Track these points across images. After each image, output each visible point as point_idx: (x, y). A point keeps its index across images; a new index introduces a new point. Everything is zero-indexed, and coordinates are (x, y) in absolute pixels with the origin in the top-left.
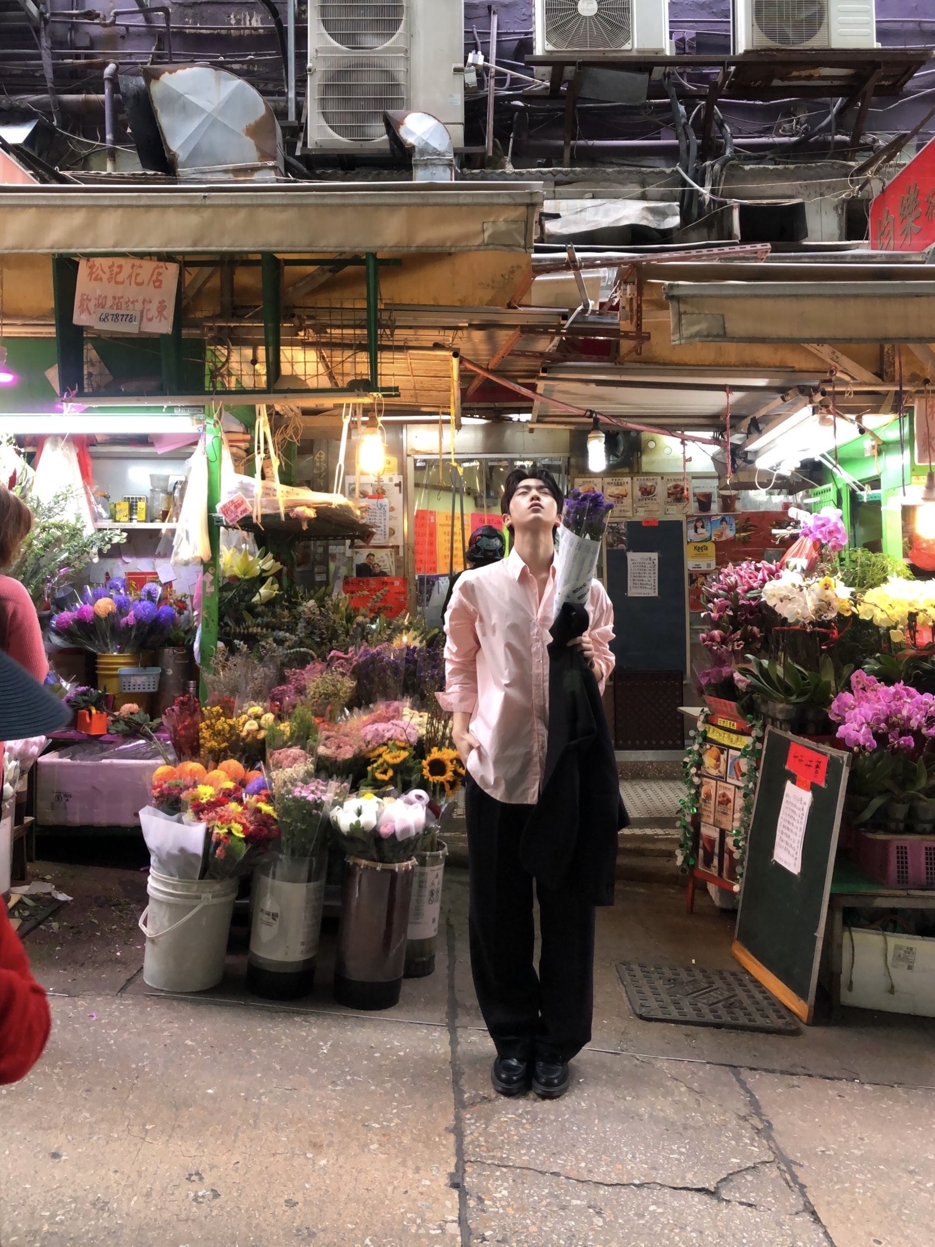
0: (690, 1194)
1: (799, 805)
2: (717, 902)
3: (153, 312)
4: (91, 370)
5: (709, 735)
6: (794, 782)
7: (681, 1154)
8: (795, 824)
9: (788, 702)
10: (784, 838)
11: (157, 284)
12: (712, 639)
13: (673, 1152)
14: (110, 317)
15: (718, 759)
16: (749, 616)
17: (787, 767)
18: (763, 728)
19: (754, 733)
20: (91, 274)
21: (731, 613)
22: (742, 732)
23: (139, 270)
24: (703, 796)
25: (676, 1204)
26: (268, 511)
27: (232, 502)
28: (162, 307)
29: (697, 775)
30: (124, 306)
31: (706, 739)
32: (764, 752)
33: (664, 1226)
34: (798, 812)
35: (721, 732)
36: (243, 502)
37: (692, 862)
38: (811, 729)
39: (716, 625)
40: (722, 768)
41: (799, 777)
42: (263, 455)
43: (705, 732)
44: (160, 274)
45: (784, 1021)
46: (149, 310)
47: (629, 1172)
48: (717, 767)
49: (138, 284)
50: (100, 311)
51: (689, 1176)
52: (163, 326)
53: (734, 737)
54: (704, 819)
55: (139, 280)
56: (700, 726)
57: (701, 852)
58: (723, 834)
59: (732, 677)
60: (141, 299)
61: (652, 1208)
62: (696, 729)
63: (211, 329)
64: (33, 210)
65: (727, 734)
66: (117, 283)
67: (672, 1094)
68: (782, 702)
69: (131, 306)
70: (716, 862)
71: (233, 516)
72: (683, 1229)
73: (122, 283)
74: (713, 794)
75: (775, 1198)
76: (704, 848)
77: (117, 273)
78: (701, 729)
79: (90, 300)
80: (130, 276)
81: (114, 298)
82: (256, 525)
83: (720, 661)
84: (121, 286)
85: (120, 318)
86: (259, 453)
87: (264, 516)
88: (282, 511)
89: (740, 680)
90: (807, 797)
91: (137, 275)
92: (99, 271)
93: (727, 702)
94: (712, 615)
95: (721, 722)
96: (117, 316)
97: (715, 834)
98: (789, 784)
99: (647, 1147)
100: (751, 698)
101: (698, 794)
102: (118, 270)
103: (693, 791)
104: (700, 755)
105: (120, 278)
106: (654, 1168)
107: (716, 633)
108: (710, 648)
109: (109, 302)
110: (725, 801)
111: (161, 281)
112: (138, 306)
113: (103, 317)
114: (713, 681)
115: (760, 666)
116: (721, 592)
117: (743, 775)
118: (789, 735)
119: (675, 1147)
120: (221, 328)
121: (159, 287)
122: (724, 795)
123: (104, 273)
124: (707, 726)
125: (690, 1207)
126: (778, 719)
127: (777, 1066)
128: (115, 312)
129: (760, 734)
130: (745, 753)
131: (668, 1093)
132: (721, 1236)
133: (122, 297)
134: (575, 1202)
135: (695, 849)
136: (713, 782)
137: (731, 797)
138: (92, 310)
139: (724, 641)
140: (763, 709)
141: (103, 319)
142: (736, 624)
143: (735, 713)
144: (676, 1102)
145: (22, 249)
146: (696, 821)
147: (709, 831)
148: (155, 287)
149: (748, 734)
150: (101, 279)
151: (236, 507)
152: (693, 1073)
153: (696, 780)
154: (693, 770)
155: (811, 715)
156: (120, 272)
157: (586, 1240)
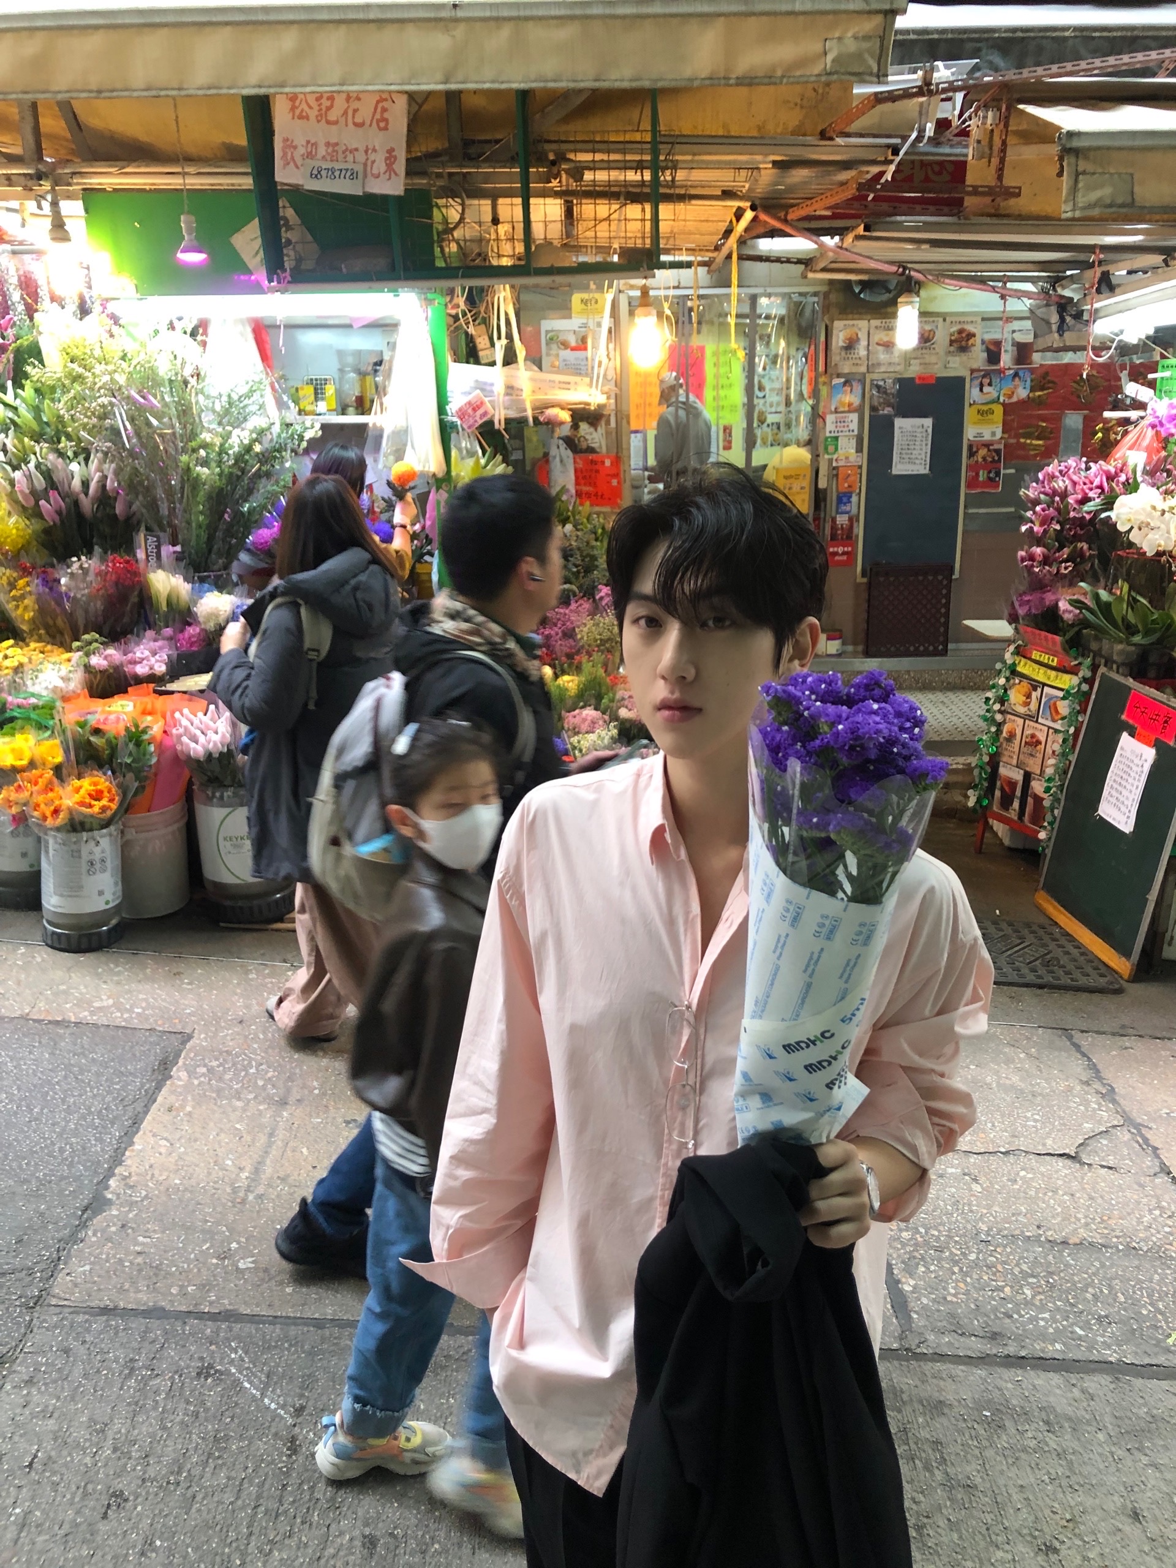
0: (1054, 1159)
1: (1137, 761)
2: (1007, 842)
3: (380, 166)
4: (289, 235)
5: (1019, 669)
6: (1132, 735)
7: (1036, 1121)
8: (1130, 780)
9: (1129, 644)
10: (1114, 793)
11: (382, 125)
12: (1032, 558)
13: (1028, 1119)
14: (324, 173)
15: (1029, 696)
16: (1080, 532)
17: (1124, 717)
18: (1094, 668)
19: (1081, 674)
20: (293, 109)
21: (1058, 527)
22: (1061, 669)
23: (355, 105)
24: (1004, 734)
25: (1042, 1169)
26: (513, 414)
27: (469, 403)
28: (390, 158)
29: (1000, 711)
30: (341, 156)
31: (1014, 672)
32: (1093, 697)
33: (1037, 1190)
34: (1135, 768)
35: (1036, 666)
36: (482, 403)
37: (985, 802)
38: (1152, 674)
39: (1039, 542)
40: (1034, 706)
41: (1139, 729)
42: (504, 341)
43: (1014, 664)
44: (384, 110)
45: (1105, 980)
46: (373, 162)
47: (993, 1142)
48: (1027, 704)
49: (356, 124)
50: (311, 163)
51: (1049, 1142)
52: (393, 186)
53: (1053, 673)
54: (1004, 759)
55: (358, 120)
56: (1008, 657)
57: (998, 793)
58: (1028, 777)
59: (1056, 605)
60: (362, 149)
61: (1022, 1173)
62: (1004, 662)
63: (439, 176)
64: (229, 28)
65: (1043, 670)
66: (328, 122)
67: (1013, 1062)
68: (1121, 642)
69: (350, 158)
70: (1016, 804)
71: (471, 421)
72: (1055, 1192)
73: (336, 123)
74: (1019, 733)
75: (1131, 1160)
76: (1002, 790)
77: (329, 109)
78: (1009, 662)
79: (295, 148)
80: (345, 113)
81: (328, 144)
82: (499, 431)
83: (1039, 585)
84: (334, 127)
85: (337, 173)
86: (499, 338)
87: (508, 421)
88: (529, 413)
89: (1065, 611)
90: (1149, 754)
91: (355, 111)
92: (304, 106)
93: (1050, 636)
94: (1036, 529)
95: (1035, 655)
96: (333, 170)
97: (1018, 776)
98: (1125, 736)
99: (1003, 1116)
100: (1079, 633)
101: (999, 732)
102: (328, 103)
103: (993, 729)
104: (1006, 690)
105: (333, 115)
106: (1014, 1136)
107: (1038, 551)
108: (1029, 569)
109: (322, 151)
110: (1034, 742)
111: (386, 121)
112: (361, 157)
113: (315, 172)
114: (1033, 611)
115: (1097, 597)
116: (1042, 496)
117: (1063, 718)
118: (1130, 682)
119: (1029, 1115)
120: (450, 174)
121: (386, 129)
122: (1033, 736)
123: (310, 107)
124: (1017, 659)
125: (1057, 1172)
126: (1114, 662)
127: (1106, 1028)
128: (329, 165)
129: (1089, 674)
130: (1067, 695)
131: (1008, 1061)
132: (1091, 1198)
133: (337, 144)
134: (950, 1170)
135: (990, 792)
136: (1020, 721)
137: (1043, 739)
138: (299, 162)
139: (1046, 561)
140: (1094, 646)
141: (316, 175)
142: (1062, 540)
143: (1059, 648)
144: (1019, 1070)
145: (220, 88)
146: (994, 761)
147: (1009, 772)
148: (380, 129)
149: (1073, 671)
150: (307, 118)
151: (474, 410)
152: (1028, 1038)
153: (999, 717)
154: (997, 707)
155: (1153, 658)
156: (332, 106)
157: (970, 1204)
